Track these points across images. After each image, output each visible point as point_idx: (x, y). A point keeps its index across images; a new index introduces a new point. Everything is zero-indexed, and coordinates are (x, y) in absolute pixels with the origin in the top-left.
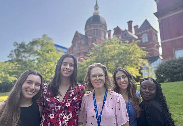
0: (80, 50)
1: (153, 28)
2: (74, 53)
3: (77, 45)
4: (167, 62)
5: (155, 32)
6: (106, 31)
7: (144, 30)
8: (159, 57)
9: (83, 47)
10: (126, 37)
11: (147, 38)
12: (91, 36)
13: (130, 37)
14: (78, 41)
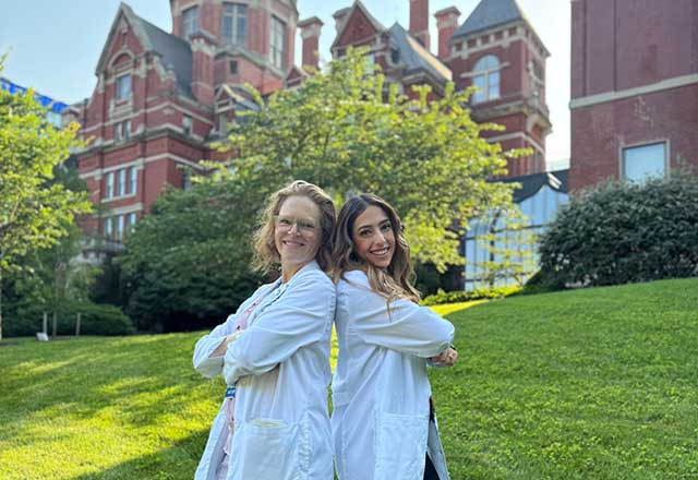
0: (145, 119)
1: (528, 31)
2: (114, 135)
3: (126, 87)
4: (595, 200)
5: (535, 52)
6: (292, 24)
7: (485, 39)
8: (546, 181)
9: (164, 107)
10: (401, 64)
11: (495, 79)
12: (209, 42)
13: (421, 69)
14: (136, 65)
